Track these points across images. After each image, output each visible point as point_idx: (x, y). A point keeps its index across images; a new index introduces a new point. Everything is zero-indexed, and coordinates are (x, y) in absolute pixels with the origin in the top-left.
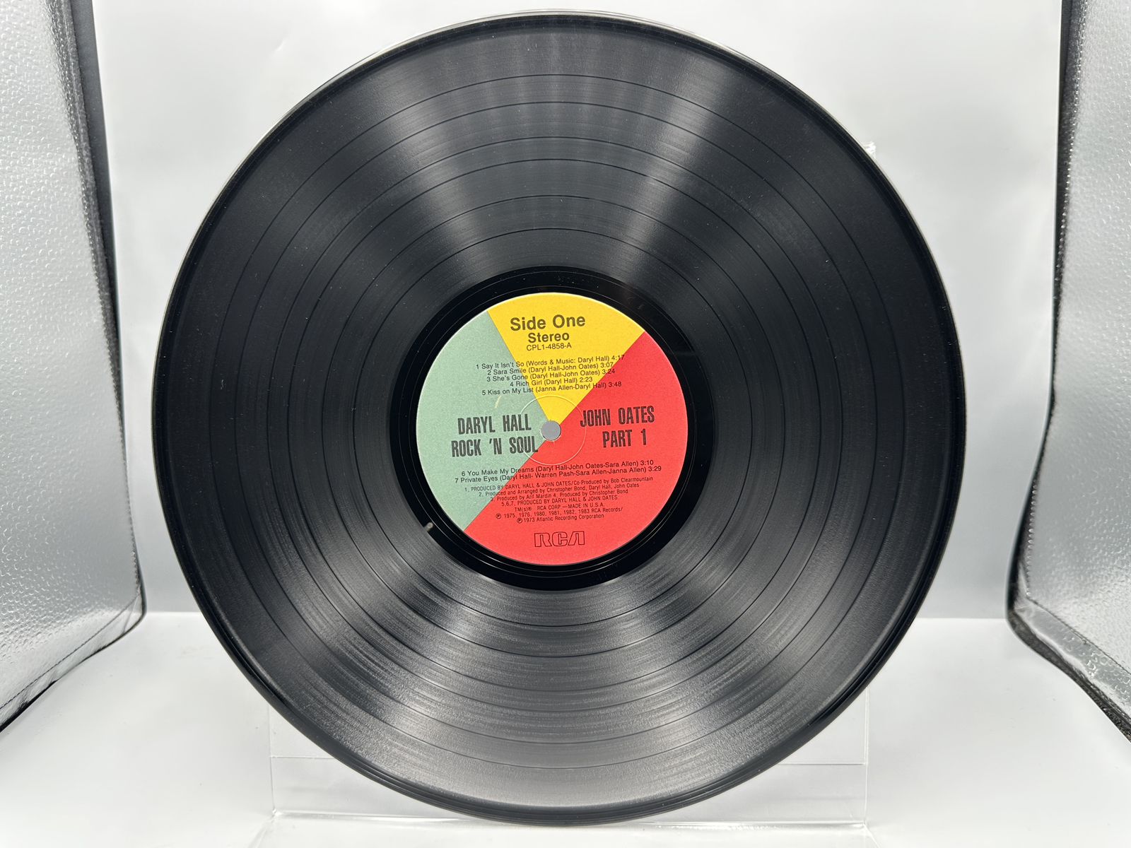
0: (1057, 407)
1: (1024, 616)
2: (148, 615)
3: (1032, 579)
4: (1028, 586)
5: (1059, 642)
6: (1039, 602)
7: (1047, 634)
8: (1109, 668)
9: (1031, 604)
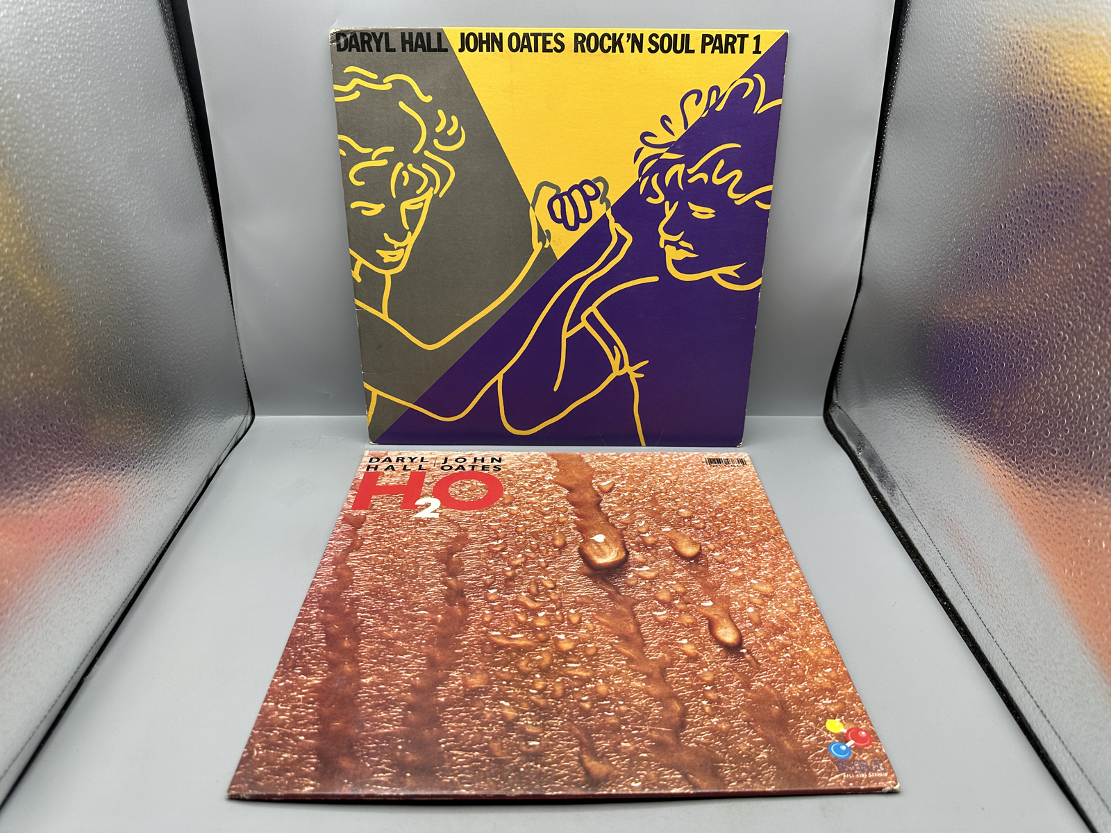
1: (833, 415)
3: (839, 392)
4: (837, 397)
5: (847, 433)
6: (842, 407)
7: (843, 428)
8: (868, 450)
9: (837, 408)
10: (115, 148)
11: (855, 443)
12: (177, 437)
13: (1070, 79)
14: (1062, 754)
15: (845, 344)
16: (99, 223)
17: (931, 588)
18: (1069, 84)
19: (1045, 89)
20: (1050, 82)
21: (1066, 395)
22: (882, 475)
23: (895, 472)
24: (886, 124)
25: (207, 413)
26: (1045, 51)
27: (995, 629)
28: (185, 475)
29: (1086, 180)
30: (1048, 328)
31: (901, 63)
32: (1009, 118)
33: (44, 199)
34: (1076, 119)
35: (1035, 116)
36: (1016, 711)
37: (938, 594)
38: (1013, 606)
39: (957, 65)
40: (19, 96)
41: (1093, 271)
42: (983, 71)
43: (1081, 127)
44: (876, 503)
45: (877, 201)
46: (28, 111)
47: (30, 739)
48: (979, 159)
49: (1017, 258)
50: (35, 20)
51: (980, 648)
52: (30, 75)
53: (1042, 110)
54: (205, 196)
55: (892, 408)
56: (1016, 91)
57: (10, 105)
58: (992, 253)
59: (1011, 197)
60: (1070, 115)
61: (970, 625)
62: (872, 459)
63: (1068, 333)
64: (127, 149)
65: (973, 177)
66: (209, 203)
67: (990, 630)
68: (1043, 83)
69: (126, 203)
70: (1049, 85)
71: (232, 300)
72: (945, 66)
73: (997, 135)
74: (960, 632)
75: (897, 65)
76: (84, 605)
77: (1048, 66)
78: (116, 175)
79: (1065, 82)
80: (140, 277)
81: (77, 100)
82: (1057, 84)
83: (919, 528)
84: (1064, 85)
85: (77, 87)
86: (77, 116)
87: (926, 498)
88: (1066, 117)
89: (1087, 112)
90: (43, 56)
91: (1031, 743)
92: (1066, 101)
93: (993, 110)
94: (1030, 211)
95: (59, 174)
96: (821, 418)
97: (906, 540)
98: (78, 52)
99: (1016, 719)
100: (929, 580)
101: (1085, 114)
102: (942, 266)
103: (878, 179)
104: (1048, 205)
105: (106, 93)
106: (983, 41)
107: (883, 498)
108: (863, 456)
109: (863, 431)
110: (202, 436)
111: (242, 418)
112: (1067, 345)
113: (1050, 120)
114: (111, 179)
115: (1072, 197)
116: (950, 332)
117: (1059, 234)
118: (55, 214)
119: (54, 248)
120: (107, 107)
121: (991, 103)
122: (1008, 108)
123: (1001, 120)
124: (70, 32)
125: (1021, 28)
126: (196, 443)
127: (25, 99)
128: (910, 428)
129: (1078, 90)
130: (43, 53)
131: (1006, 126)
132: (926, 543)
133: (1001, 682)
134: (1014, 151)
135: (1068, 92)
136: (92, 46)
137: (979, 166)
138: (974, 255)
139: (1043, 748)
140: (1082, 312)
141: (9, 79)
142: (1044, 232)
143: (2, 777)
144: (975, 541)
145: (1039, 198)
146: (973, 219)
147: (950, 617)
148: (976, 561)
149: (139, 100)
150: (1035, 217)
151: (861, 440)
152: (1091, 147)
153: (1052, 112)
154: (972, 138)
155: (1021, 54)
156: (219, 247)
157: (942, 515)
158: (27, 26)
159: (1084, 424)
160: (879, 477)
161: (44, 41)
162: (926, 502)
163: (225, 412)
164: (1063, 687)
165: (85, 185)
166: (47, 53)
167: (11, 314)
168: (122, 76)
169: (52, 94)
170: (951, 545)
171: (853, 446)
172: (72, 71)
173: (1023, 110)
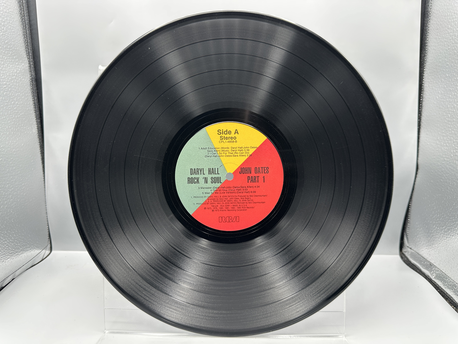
0: (419, 171)
1: (406, 254)
2: (53, 252)
3: (409, 239)
4: (408, 242)
6: (412, 248)
9: (409, 249)
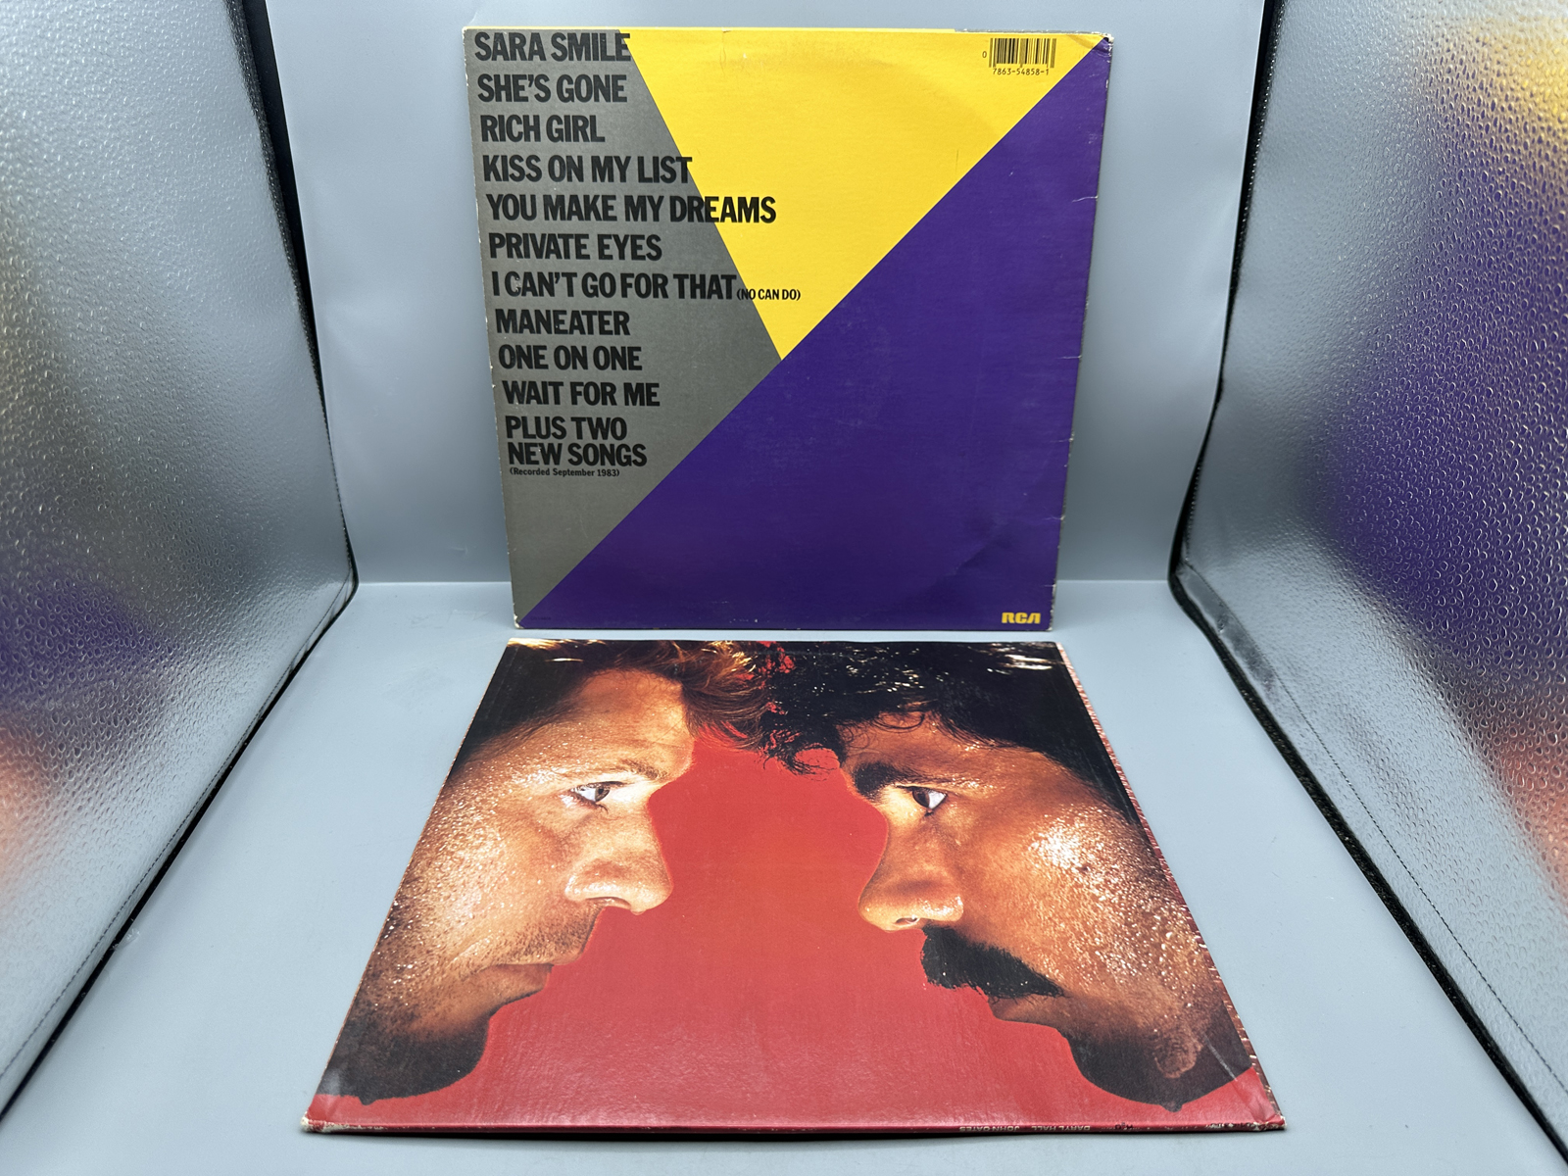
1: (1182, 578)
2: (360, 586)
3: (1190, 546)
4: (1188, 553)
5: (1204, 603)
6: (1195, 567)
7: (1197, 594)
8: (1232, 626)
9: (1188, 569)
10: (160, 194)
11: (1214, 617)
12: (248, 607)
13: (1520, 81)
14: (1519, 1046)
15: (1198, 476)
16: (137, 299)
17: (1327, 817)
18: (1519, 88)
19: (1484, 97)
20: (1491, 85)
21: (1520, 530)
22: (1254, 660)
23: (1272, 657)
24: (1254, 161)
25: (290, 574)
26: (1484, 44)
27: (1421, 871)
28: (258, 661)
29: (1546, 221)
30: (1493, 437)
31: (1276, 74)
32: (1433, 141)
33: (59, 261)
34: (1529, 137)
35: (1470, 135)
36: (1452, 988)
37: (1337, 826)
38: (1446, 836)
39: (1357, 71)
40: (24, 114)
41: (1556, 351)
42: (1393, 77)
43: (1538, 147)
44: (1247, 699)
45: (1244, 271)
46: (37, 136)
47: (35, 1030)
48: (1390, 202)
49: (1446, 341)
50: (48, 9)
51: (1398, 900)
52: (41, 84)
53: (1480, 127)
54: (288, 268)
55: (1268, 563)
56: (1442, 103)
57: (12, 126)
58: (1410, 335)
59: (1437, 253)
60: (1520, 131)
61: (1384, 867)
62: (1240, 637)
63: (1522, 442)
64: (178, 197)
65: (1381, 229)
66: (294, 278)
67: (1413, 874)
68: (1482, 88)
69: (176, 272)
70: (1490, 90)
71: (325, 416)
72: (1340, 73)
73: (1416, 166)
74: (1369, 878)
75: (1269, 77)
76: (114, 842)
77: (1488, 63)
78: (162, 231)
79: (1513, 86)
80: (196, 378)
81: (108, 123)
82: (1502, 90)
83: (1308, 734)
84: (1512, 89)
85: (107, 105)
86: (107, 146)
87: (1317, 689)
88: (1515, 134)
89: (1544, 125)
90: (59, 60)
91: (1474, 1033)
92: (1515, 111)
93: (1408, 132)
94: (1464, 272)
95: (81, 227)
96: (1165, 583)
97: (1289, 752)
98: (109, 56)
99: (1452, 1000)
100: (1323, 807)
101: (1542, 128)
102: (1338, 358)
103: (1244, 240)
104: (1491, 262)
105: (148, 116)
106: (1394, 35)
107: (1256, 692)
108: (1227, 635)
109: (1226, 599)
110: (283, 608)
111: (340, 585)
112: (1521, 459)
113: (1492, 140)
114: (155, 237)
115: (1525, 249)
116: (1350, 450)
117: (1507, 302)
118: (75, 283)
119: (73, 330)
120: (149, 135)
121: (1405, 122)
122: (1431, 127)
123: (1420, 146)
124: (98, 28)
125: (1449, 11)
126: (275, 617)
127: (33, 119)
128: (1294, 590)
129: (1532, 95)
130: (58, 55)
131: (1428, 153)
132: (1318, 754)
133: (1430, 947)
134: (1439, 189)
135: (1517, 99)
136: (129, 49)
137: (1389, 213)
138: (1383, 339)
139: (1491, 1039)
140: (1542, 410)
141: (11, 89)
142: (1485, 300)
143: (2, 1075)
144: (1390, 746)
145: (1477, 253)
146: (1382, 288)
147: (1354, 858)
148: (1391, 775)
149: (195, 128)
150: (1471, 280)
151: (1223, 613)
152: (1552, 174)
153: (1494, 130)
154: (1380, 173)
155: (1449, 50)
156: (308, 340)
157: (1341, 712)
158: (36, 17)
159: (1546, 571)
160: (1249, 663)
161: (60, 38)
162: (1317, 695)
163: (315, 576)
164: (1520, 948)
165: (119, 243)
166: (64, 55)
167: (11, 421)
168: (171, 92)
169: (72, 113)
170: (1354, 754)
171: (1212, 621)
172: (100, 81)
173: (1453, 128)
